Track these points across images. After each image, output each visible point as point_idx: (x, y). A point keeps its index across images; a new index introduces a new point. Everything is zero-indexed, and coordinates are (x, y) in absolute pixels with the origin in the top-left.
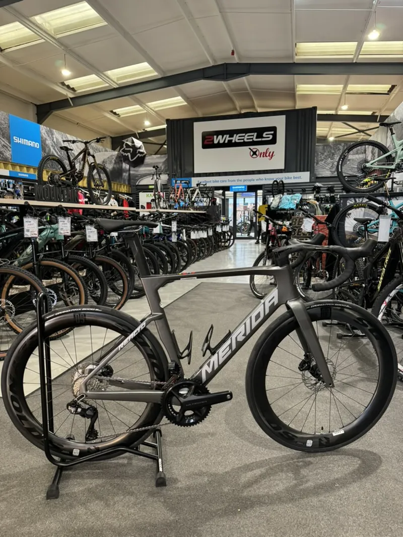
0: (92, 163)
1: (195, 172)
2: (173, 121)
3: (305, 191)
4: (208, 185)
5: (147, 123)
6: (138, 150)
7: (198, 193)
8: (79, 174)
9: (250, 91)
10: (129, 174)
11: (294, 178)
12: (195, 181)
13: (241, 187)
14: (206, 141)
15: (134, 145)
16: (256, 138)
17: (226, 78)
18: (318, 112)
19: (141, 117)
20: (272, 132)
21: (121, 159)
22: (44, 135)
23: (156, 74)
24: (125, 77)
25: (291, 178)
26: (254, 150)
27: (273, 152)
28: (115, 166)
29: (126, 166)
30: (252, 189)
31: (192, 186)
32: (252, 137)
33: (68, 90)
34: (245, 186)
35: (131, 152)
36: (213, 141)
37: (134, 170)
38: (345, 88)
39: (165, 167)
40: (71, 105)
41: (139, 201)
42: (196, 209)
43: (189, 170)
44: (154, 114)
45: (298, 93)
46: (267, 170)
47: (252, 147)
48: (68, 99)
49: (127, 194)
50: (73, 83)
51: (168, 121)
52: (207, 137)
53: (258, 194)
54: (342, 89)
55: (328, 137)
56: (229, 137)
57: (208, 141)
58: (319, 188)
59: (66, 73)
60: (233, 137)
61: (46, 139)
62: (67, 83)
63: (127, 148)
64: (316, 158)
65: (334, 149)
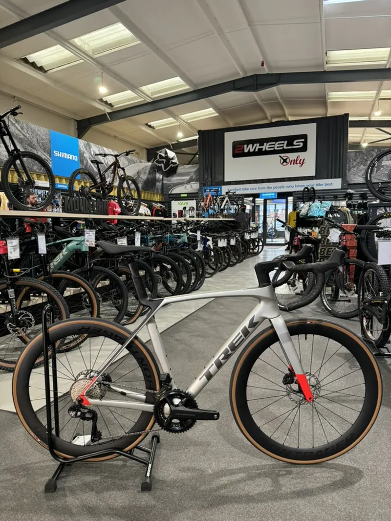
0: (122, 175)
1: (226, 180)
2: (205, 131)
3: (337, 197)
4: (237, 193)
5: (180, 135)
6: (171, 161)
7: (227, 202)
8: (109, 186)
9: (280, 100)
10: (163, 184)
11: (326, 185)
12: (225, 189)
13: (271, 194)
14: (236, 150)
15: (168, 156)
16: (287, 146)
17: (256, 89)
18: (350, 119)
19: (174, 129)
20: (303, 140)
21: (154, 169)
22: (82, 148)
23: (188, 87)
24: (159, 92)
25: (322, 185)
26: (285, 158)
27: (304, 159)
28: (149, 176)
29: (159, 176)
30: (282, 196)
31: (223, 194)
32: (282, 145)
33: (105, 105)
34: (275, 193)
35: (165, 162)
36: (244, 149)
37: (167, 180)
38: (378, 93)
39: (197, 176)
40: (108, 120)
41: (171, 209)
42: (225, 216)
43: (220, 178)
44: (187, 126)
45: (329, 101)
46: (297, 178)
47: (282, 155)
48: (105, 114)
49: (160, 202)
50: (111, 99)
51: (200, 132)
52: (237, 146)
53: (289, 201)
54: (375, 95)
55: (361, 143)
56: (260, 146)
57: (238, 151)
58: (351, 194)
59: (103, 90)
60: (263, 145)
61: (84, 152)
62: (104, 99)
63: (160, 159)
64: (347, 165)
65: (367, 155)
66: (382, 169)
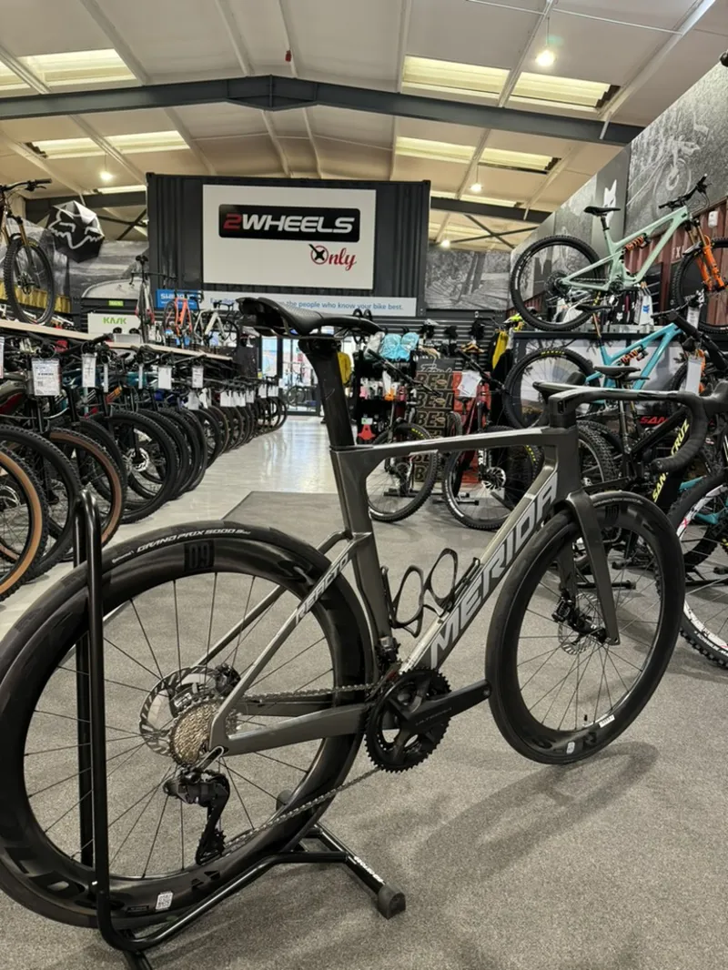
1: (206, 281)
2: (161, 178)
3: (408, 332)
5: (106, 176)
6: (88, 228)
9: (311, 137)
10: (68, 275)
11: (390, 307)
14: (228, 222)
15: (80, 218)
16: (324, 227)
17: (273, 106)
20: (353, 219)
21: (52, 242)
25: (384, 307)
26: (320, 250)
27: (353, 257)
29: (59, 258)
32: (315, 224)
35: (73, 231)
36: (241, 224)
37: (78, 268)
38: (478, 152)
39: (142, 267)
44: (120, 160)
45: (397, 152)
46: (342, 289)
47: (315, 243)
49: (64, 315)
51: (150, 176)
52: (229, 215)
54: (472, 154)
56: (272, 220)
57: (230, 224)
58: (432, 328)
60: (279, 220)
63: (62, 221)
64: (427, 274)
65: (457, 260)
66: (481, 286)
